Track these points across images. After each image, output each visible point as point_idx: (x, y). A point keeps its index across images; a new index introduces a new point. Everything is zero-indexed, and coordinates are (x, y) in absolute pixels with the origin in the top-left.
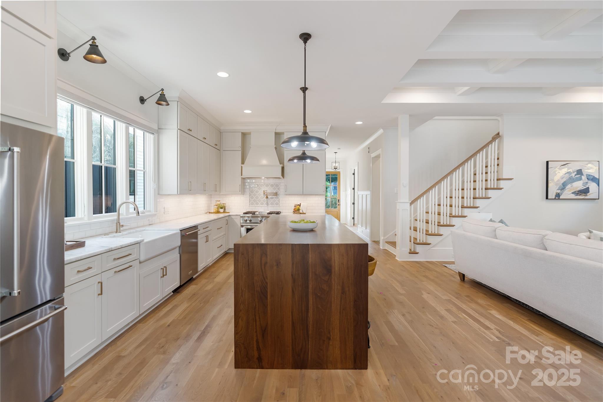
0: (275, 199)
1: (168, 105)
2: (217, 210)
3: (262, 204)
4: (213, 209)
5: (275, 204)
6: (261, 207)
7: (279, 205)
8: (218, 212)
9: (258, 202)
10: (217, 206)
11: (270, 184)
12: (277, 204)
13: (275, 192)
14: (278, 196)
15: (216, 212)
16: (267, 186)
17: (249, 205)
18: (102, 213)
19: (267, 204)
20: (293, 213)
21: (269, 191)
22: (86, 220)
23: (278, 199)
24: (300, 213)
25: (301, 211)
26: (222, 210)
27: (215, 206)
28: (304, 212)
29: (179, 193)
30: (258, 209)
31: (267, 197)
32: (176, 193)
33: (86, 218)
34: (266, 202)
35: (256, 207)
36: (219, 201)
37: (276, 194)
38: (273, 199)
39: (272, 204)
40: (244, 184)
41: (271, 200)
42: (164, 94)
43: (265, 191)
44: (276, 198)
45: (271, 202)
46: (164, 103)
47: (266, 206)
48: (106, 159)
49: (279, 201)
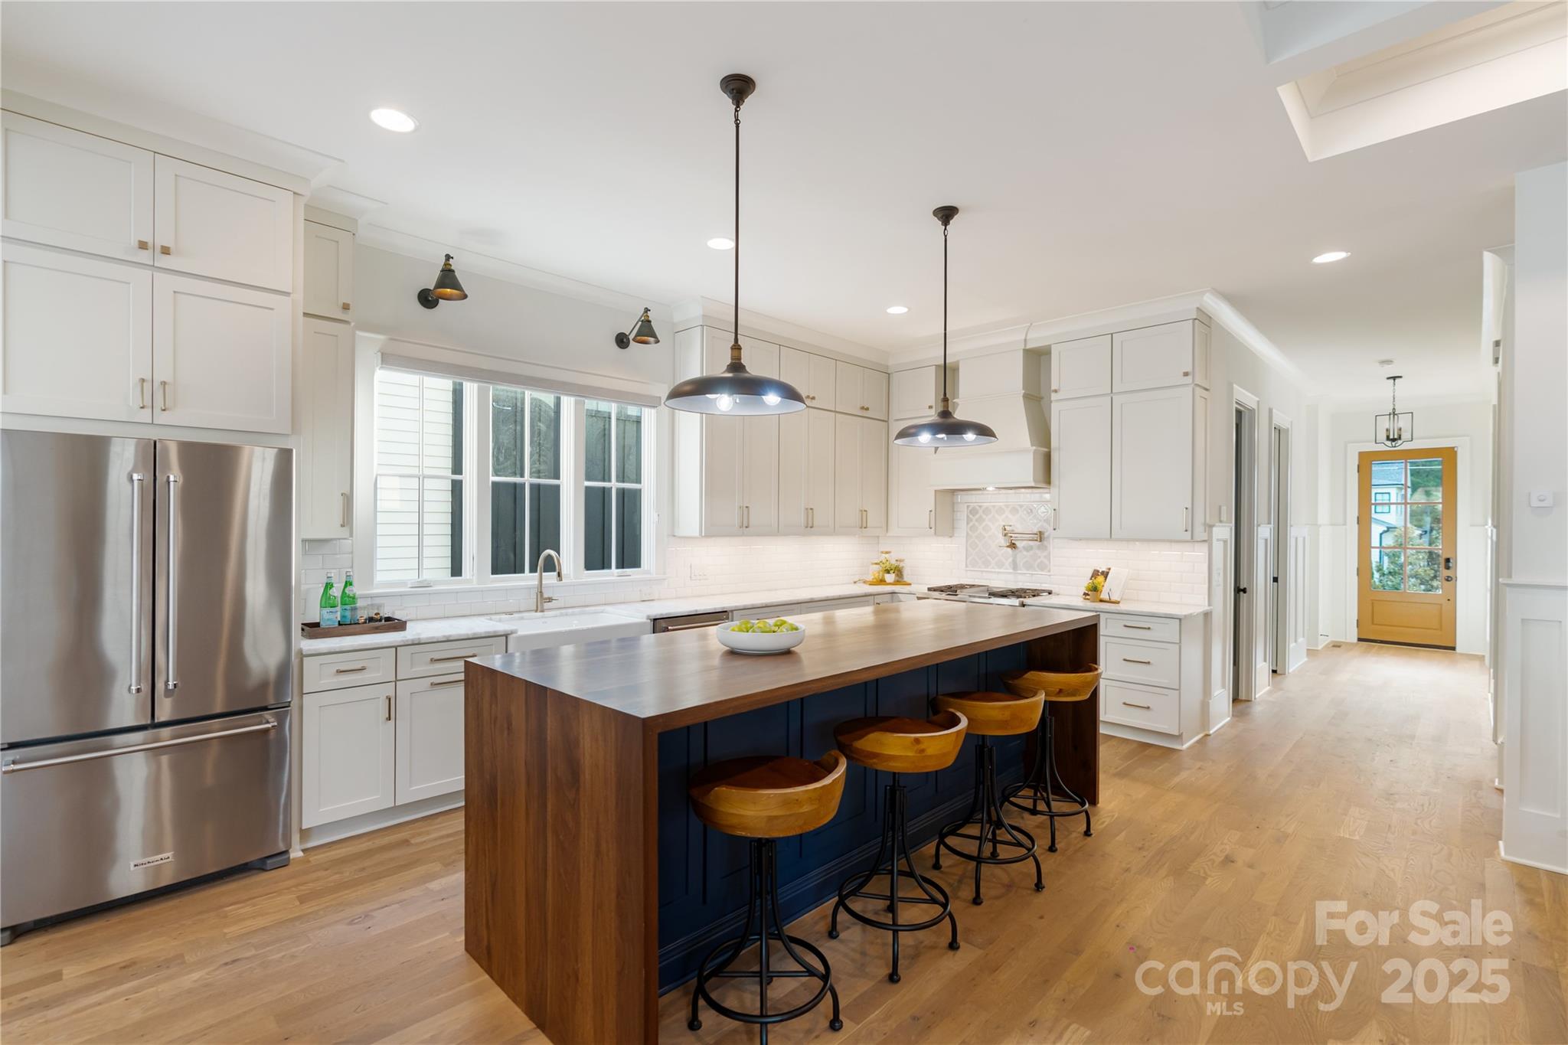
0: (1037, 552)
1: (657, 341)
2: (877, 575)
3: (1000, 565)
4: (873, 572)
5: (1038, 566)
6: (999, 573)
7: (1049, 571)
8: (882, 582)
9: (989, 558)
10: (877, 566)
11: (1021, 506)
12: (1043, 567)
13: (1035, 531)
14: (1045, 543)
15: (875, 580)
16: (1014, 511)
17: (967, 566)
18: (524, 572)
19: (1015, 566)
20: (1082, 599)
21: (1019, 528)
22: (475, 585)
23: (1045, 554)
24: (1101, 601)
25: (1104, 596)
26: (890, 578)
27: (875, 566)
28: (1113, 598)
29: (703, 534)
30: (990, 579)
31: (1013, 546)
32: (697, 534)
33: (475, 581)
34: (1011, 559)
35: (984, 574)
36: (887, 553)
37: (1040, 536)
38: (1031, 553)
39: (1028, 566)
40: (953, 508)
41: (1025, 553)
42: (650, 319)
43: (1007, 528)
44: (1039, 548)
45: (1025, 560)
46: (652, 339)
47: (1011, 571)
48: (534, 470)
49: (1048, 557)
